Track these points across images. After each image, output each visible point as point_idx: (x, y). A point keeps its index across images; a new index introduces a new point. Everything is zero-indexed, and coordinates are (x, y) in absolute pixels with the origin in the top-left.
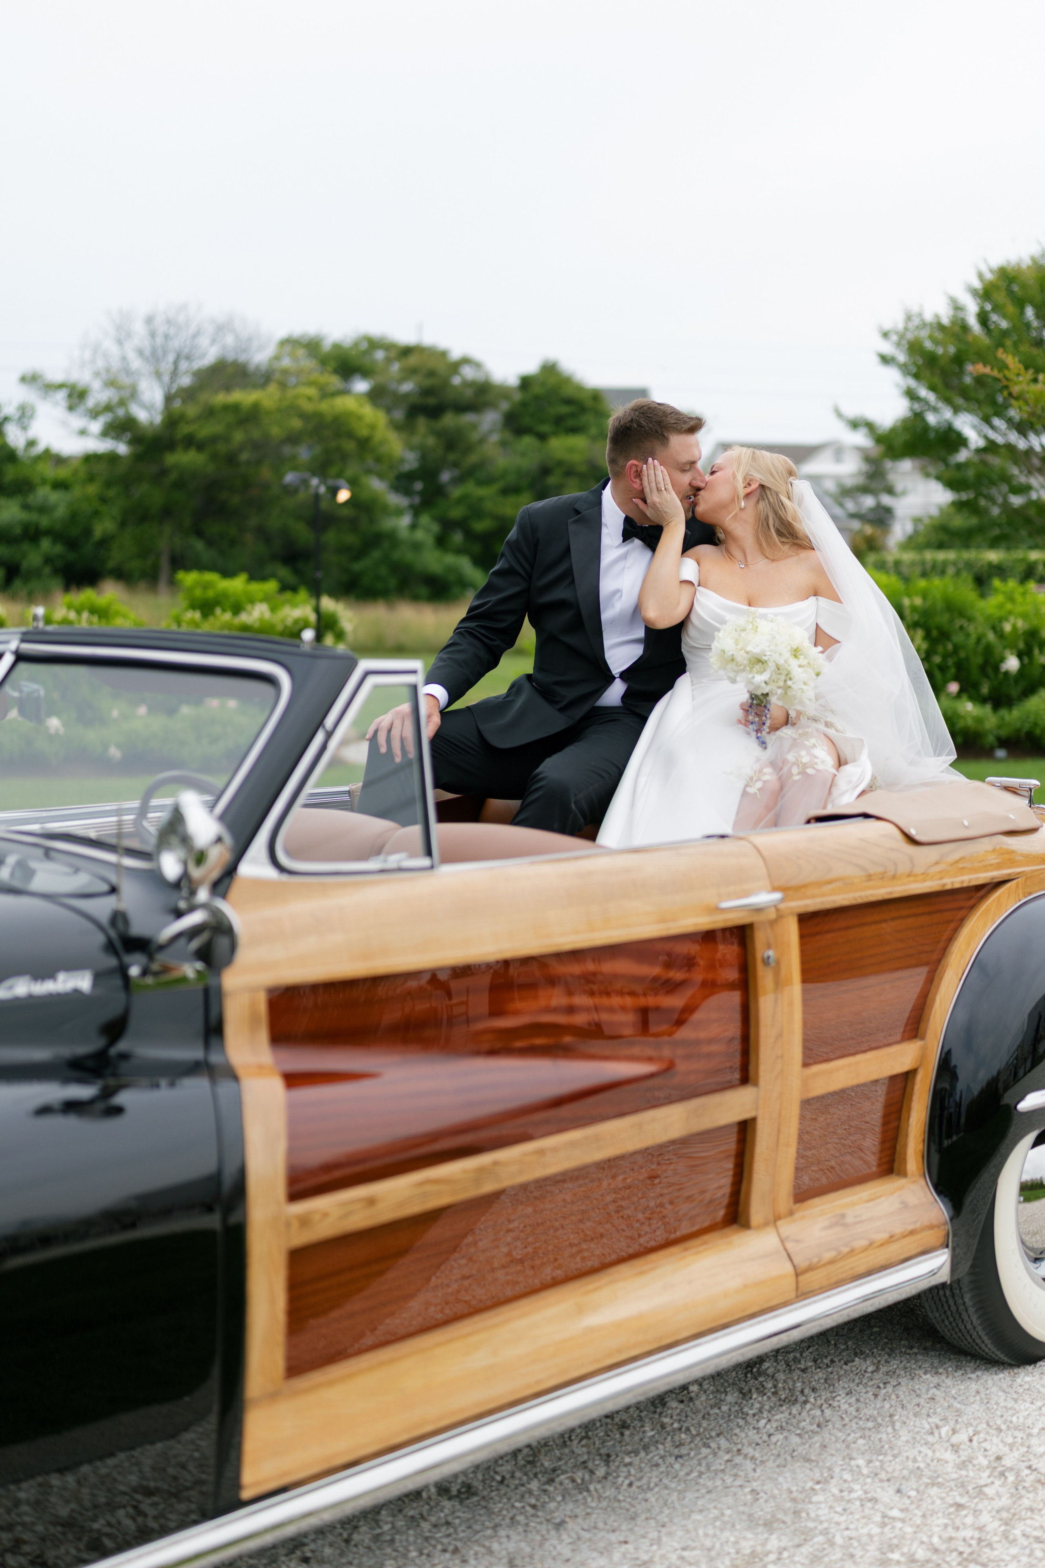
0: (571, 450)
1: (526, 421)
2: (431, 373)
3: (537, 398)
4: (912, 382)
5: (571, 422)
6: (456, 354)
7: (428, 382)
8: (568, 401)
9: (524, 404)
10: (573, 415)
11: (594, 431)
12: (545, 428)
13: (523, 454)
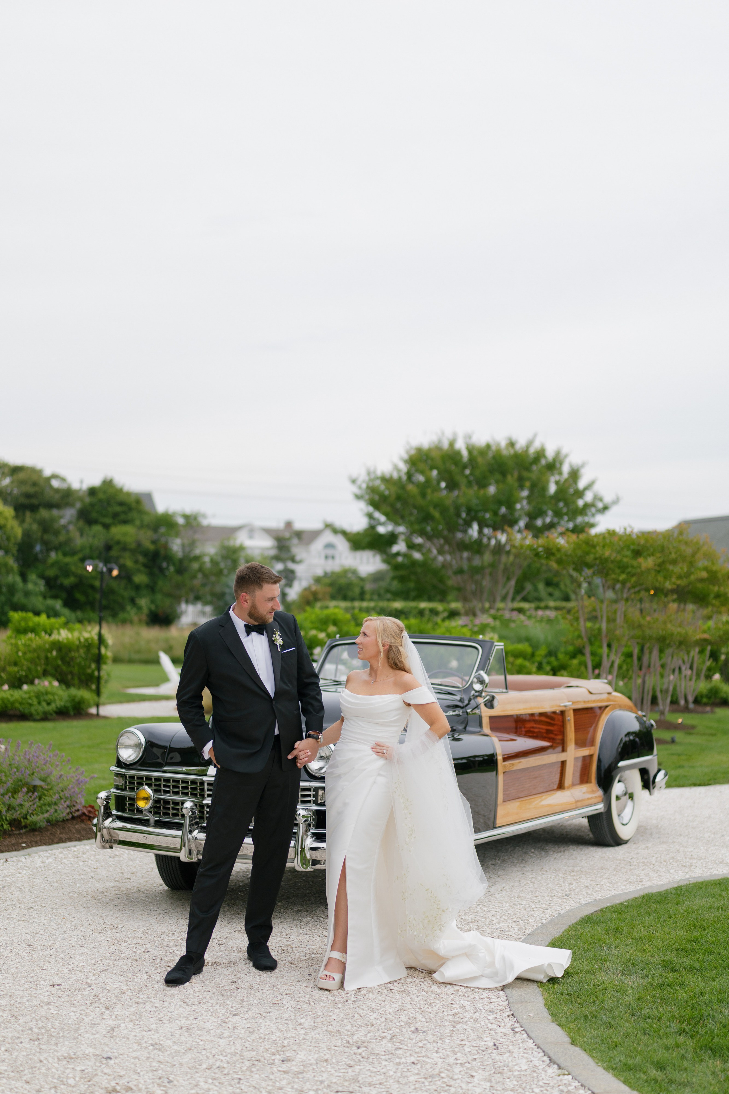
0: (125, 534)
1: (94, 515)
2: (35, 484)
3: (101, 501)
4: (371, 509)
5: (123, 517)
6: (47, 472)
7: (31, 490)
8: (122, 504)
9: (92, 505)
10: (124, 512)
11: (138, 522)
12: (108, 520)
13: (94, 537)
